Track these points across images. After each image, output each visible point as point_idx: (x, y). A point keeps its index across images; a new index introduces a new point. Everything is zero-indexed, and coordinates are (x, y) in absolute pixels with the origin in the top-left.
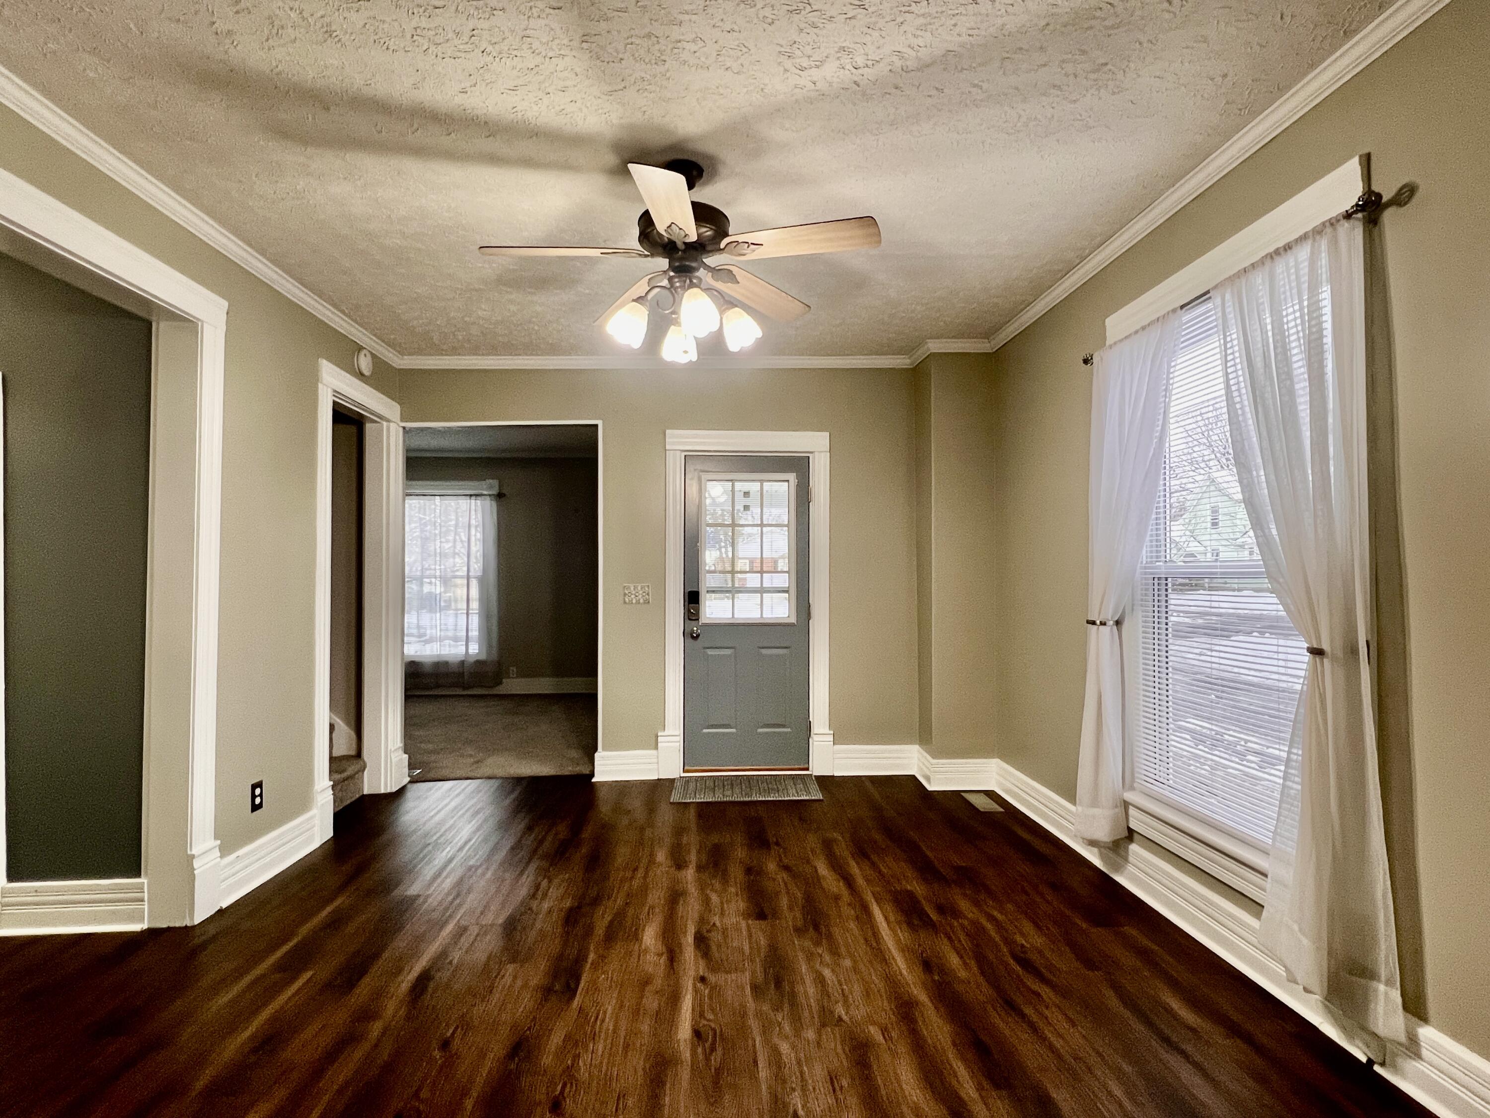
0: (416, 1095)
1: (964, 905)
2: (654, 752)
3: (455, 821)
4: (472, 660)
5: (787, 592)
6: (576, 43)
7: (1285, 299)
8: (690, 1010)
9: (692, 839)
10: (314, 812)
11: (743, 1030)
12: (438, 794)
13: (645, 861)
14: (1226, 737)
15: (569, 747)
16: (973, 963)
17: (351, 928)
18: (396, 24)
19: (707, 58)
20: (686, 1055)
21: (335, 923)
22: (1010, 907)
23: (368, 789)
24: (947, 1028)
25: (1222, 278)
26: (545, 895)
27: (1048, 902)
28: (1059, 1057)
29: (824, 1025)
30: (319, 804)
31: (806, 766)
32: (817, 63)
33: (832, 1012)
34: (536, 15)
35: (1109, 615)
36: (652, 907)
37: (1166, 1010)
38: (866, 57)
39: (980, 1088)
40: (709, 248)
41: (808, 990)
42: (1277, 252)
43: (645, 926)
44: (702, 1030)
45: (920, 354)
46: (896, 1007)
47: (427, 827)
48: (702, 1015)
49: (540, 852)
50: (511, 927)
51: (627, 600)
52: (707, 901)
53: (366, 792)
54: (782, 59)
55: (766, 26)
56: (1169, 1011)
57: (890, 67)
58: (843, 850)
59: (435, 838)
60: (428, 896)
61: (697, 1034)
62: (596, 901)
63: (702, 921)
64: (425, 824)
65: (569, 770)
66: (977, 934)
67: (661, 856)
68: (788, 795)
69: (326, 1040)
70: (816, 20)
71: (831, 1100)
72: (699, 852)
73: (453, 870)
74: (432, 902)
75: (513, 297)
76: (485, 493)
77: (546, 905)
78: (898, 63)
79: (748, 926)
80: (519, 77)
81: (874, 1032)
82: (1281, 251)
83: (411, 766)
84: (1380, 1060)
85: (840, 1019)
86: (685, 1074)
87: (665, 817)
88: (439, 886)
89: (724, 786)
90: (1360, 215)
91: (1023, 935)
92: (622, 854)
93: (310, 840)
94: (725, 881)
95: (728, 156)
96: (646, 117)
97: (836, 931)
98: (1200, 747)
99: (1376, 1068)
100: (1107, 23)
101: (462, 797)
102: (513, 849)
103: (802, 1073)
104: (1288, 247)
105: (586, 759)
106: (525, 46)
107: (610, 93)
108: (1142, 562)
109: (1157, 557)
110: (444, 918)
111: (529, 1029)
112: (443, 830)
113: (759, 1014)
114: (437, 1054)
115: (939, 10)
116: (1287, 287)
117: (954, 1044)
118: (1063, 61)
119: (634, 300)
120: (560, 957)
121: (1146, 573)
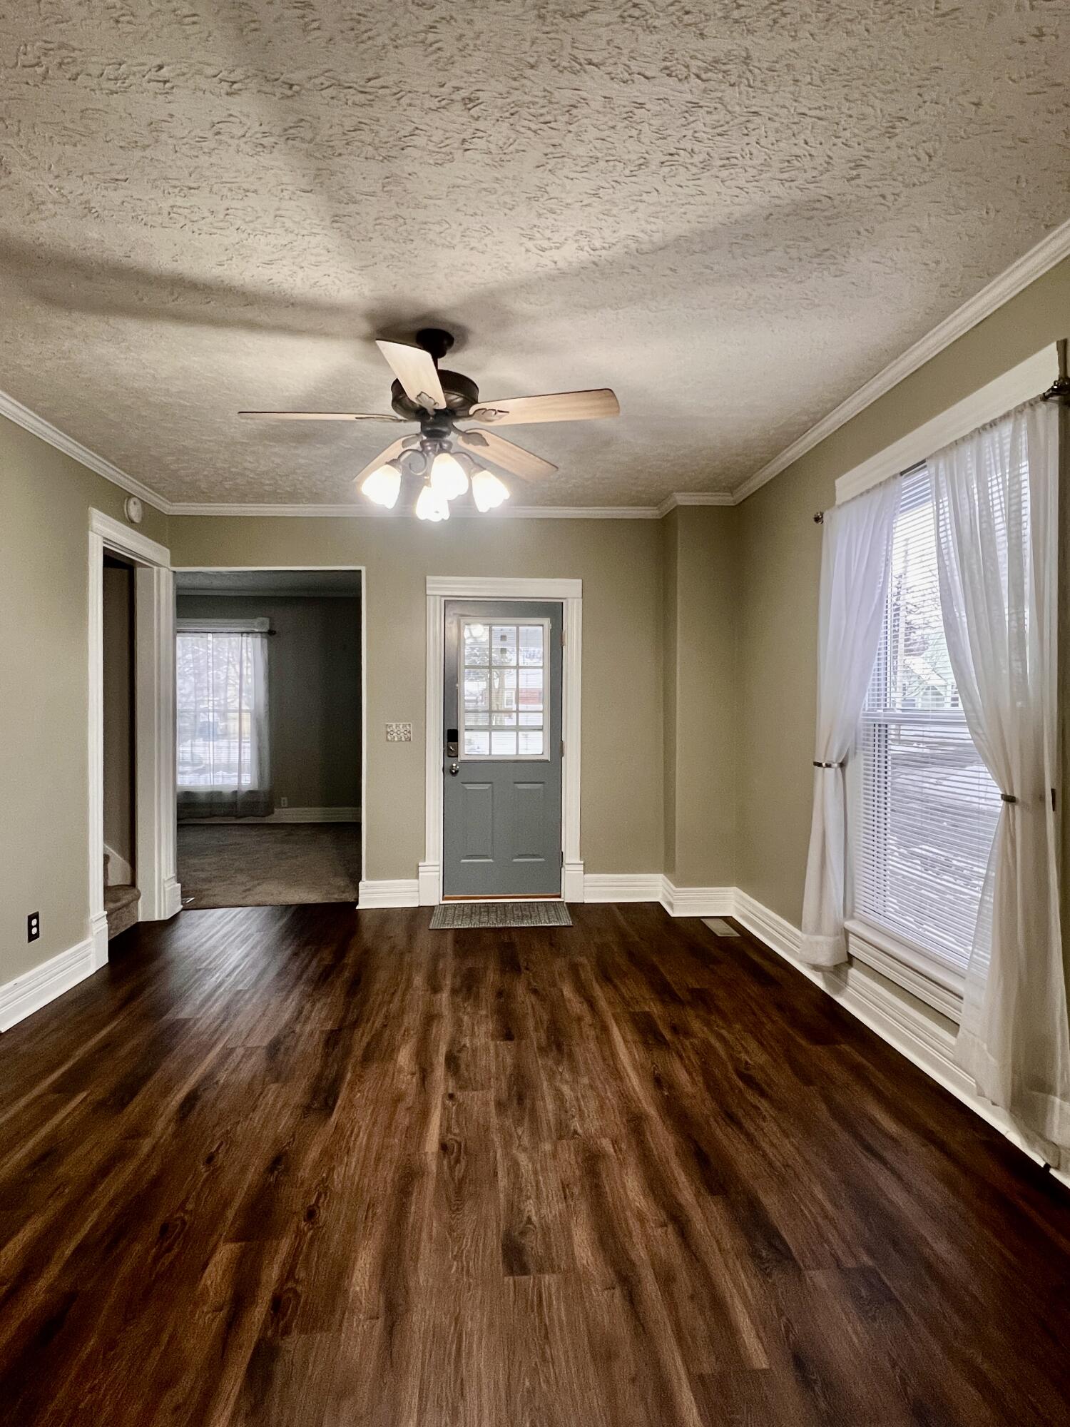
0: (182, 1207)
1: (696, 1025)
2: (416, 881)
3: (225, 948)
4: (245, 789)
5: (541, 730)
6: (327, 222)
7: (991, 472)
8: (438, 1124)
9: (448, 964)
10: (90, 939)
11: (486, 1145)
12: (211, 920)
13: (402, 986)
14: (955, 862)
15: (336, 875)
16: (699, 1079)
17: (123, 1052)
18: (153, 202)
19: (452, 239)
20: (433, 1167)
21: (108, 1047)
22: (738, 1026)
23: (143, 915)
24: (671, 1139)
25: (937, 449)
26: (308, 1018)
27: (773, 1022)
28: (771, 1165)
29: (560, 1138)
30: (95, 933)
31: (558, 894)
32: (558, 245)
33: (567, 1126)
34: (287, 197)
35: (834, 757)
36: (407, 1030)
37: (870, 1120)
38: (602, 240)
39: (697, 1194)
40: (459, 414)
41: (548, 1106)
42: (984, 427)
43: (400, 1047)
44: (449, 1144)
45: (668, 507)
46: (627, 1120)
47: (198, 954)
48: (449, 1129)
49: (304, 977)
50: (274, 1048)
51: (389, 738)
52: (458, 1023)
53: (140, 920)
54: (524, 240)
55: (507, 211)
56: (873, 1121)
57: (626, 250)
58: (588, 974)
59: (205, 964)
60: (198, 1020)
61: (444, 1147)
62: (355, 1024)
63: (453, 1041)
64: (196, 950)
65: (335, 897)
66: (706, 1052)
67: (418, 980)
68: (540, 921)
69: (97, 1157)
70: (554, 206)
71: (562, 1206)
72: (454, 976)
73: (222, 994)
74: (202, 1025)
75: (276, 450)
76: (257, 630)
77: (308, 1028)
78: (633, 246)
79: (496, 1046)
80: (273, 253)
81: (606, 1144)
82: (988, 427)
83: (185, 895)
84: (1056, 1164)
85: (575, 1132)
86: (430, 1184)
87: (424, 944)
88: (208, 1010)
89: (480, 913)
90: (1056, 398)
91: (747, 1052)
92: (382, 977)
93: (87, 966)
94: (477, 1006)
95: (476, 326)
96: (397, 289)
97: (578, 1051)
98: (930, 872)
99: (1053, 1172)
100: (826, 213)
101: (232, 924)
102: (279, 974)
103: (537, 1183)
104: (993, 424)
105: (351, 887)
106: (278, 224)
107: (362, 268)
108: (864, 710)
109: (878, 705)
110: (212, 1041)
111: (289, 1143)
112: (214, 955)
113: (502, 1129)
114: (202, 1168)
115: (670, 199)
116: (992, 461)
117: (677, 1153)
118: (789, 247)
119: (387, 463)
120: (320, 1077)
121: (867, 720)
